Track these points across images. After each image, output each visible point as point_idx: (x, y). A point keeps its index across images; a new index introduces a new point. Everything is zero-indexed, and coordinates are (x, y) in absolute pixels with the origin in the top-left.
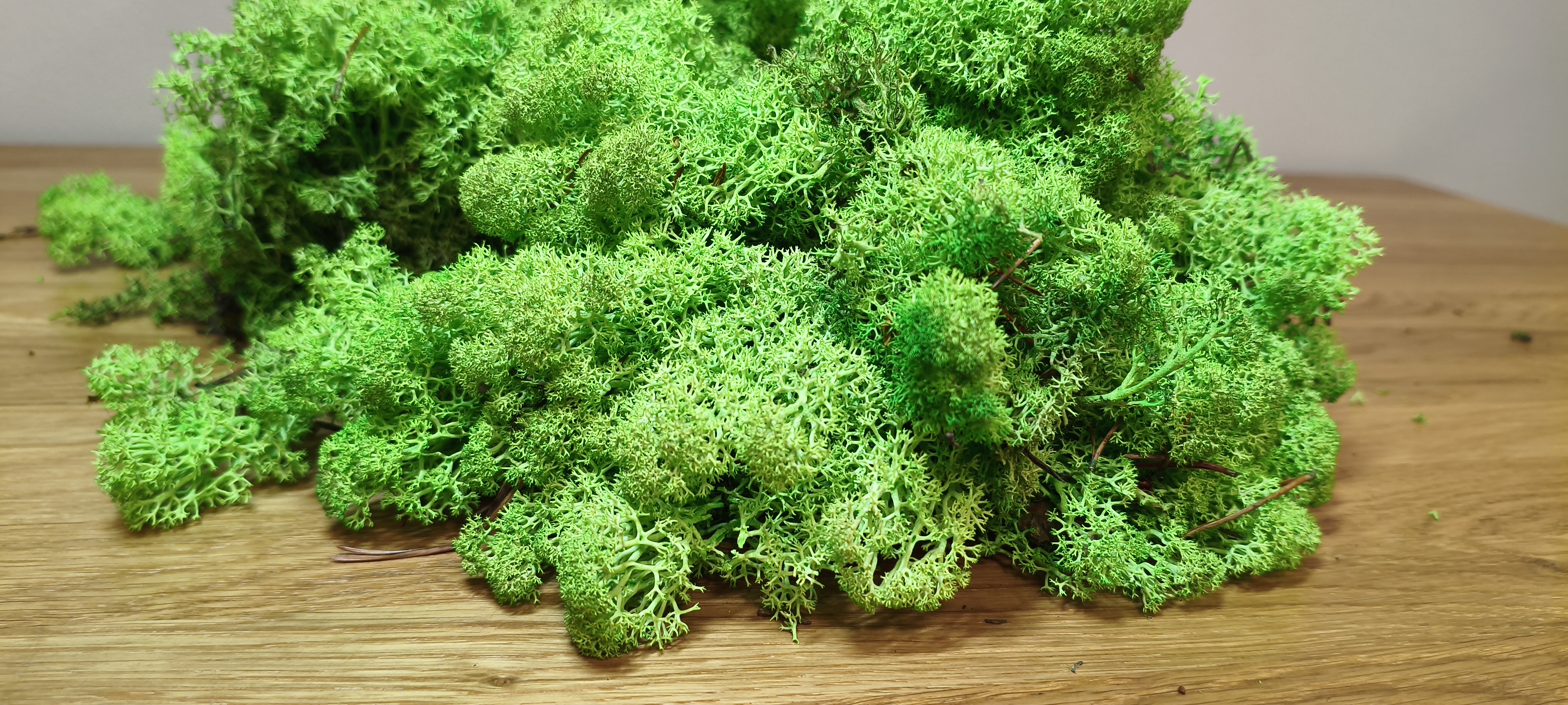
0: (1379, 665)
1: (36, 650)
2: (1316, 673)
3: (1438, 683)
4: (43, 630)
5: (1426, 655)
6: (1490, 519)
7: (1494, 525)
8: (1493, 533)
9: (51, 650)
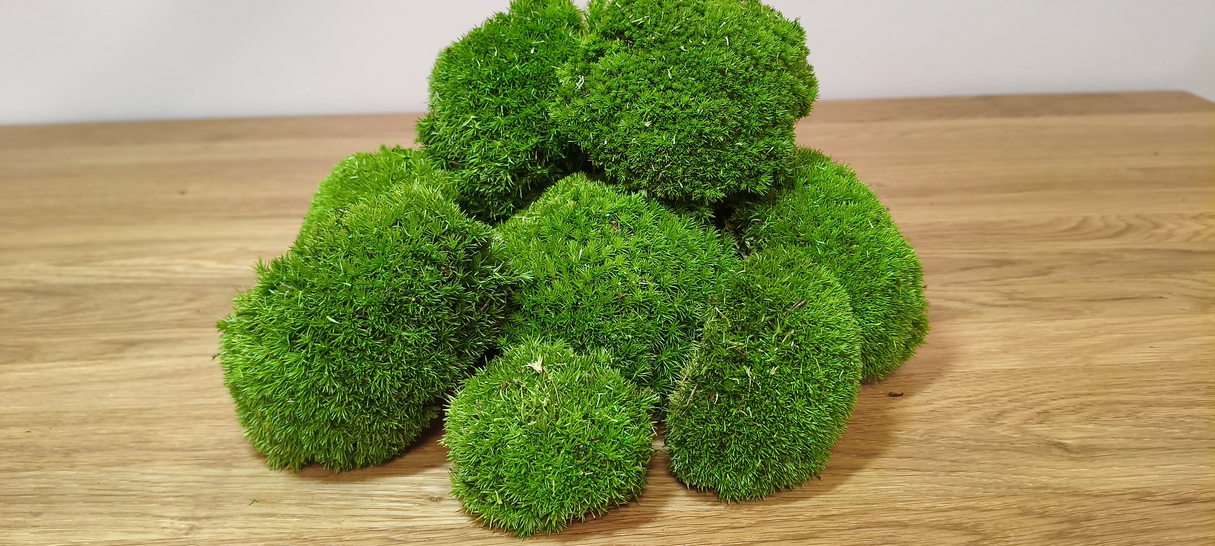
0: (907, 510)
1: (227, 476)
2: (865, 512)
3: (937, 523)
4: (230, 466)
5: (940, 505)
6: (1046, 412)
7: (1044, 417)
8: (1041, 423)
9: (233, 476)
